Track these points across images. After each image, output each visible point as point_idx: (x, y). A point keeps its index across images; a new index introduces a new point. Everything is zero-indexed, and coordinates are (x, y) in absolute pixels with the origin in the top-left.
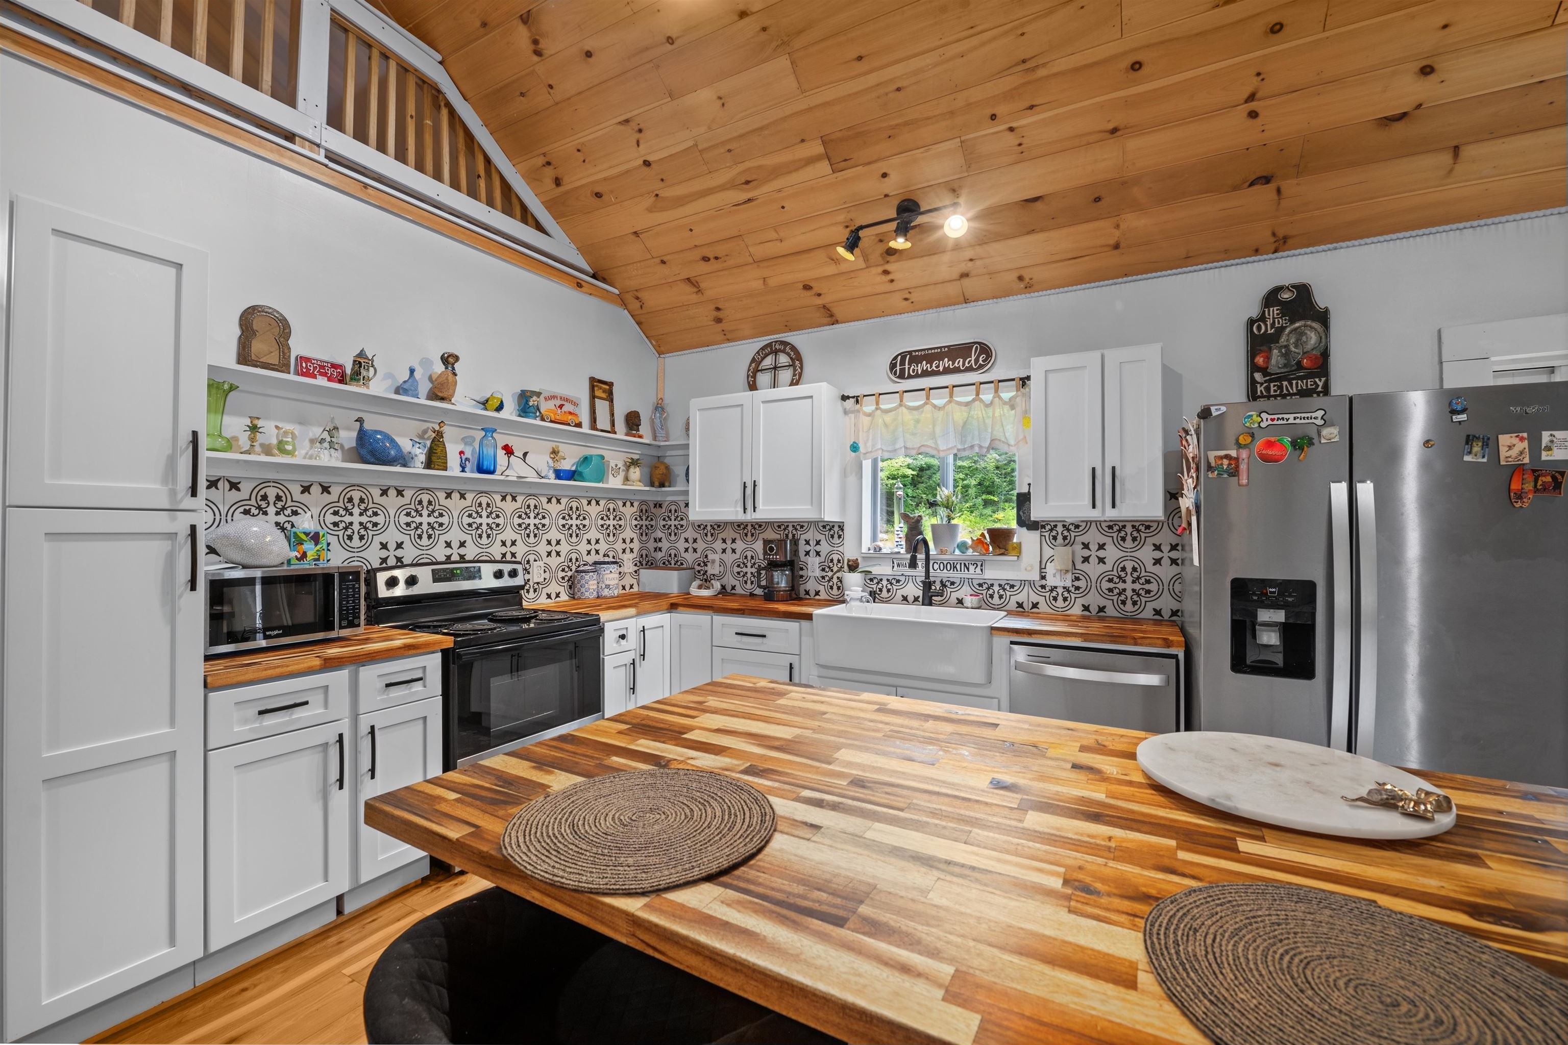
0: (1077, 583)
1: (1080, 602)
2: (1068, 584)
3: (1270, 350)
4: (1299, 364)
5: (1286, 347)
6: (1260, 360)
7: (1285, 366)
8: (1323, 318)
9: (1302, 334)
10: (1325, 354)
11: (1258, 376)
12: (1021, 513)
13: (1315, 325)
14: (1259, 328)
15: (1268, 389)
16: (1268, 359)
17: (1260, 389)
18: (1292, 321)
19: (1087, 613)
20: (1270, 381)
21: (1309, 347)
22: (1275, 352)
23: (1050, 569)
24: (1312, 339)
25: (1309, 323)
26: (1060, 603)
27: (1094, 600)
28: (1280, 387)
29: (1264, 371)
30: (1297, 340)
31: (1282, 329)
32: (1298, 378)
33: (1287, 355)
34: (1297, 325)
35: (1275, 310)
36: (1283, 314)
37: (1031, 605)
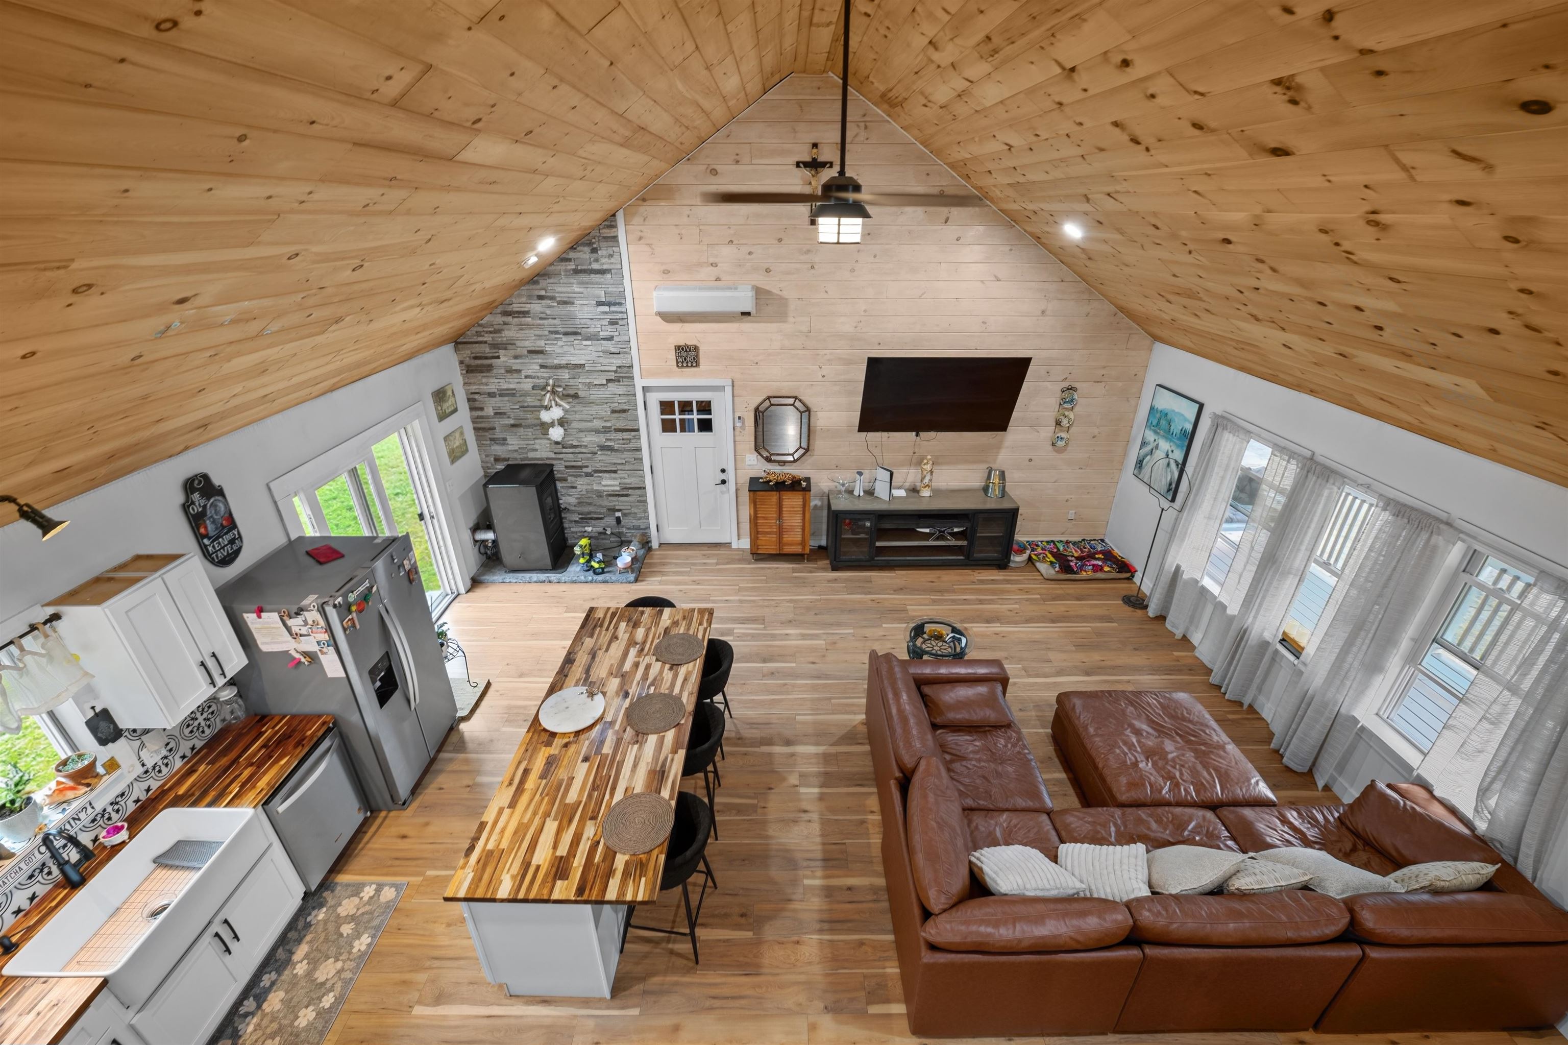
0: (169, 747)
1: (177, 757)
2: (164, 752)
3: (205, 522)
4: (222, 524)
5: (212, 517)
6: (202, 530)
7: (216, 529)
8: (220, 492)
9: (216, 506)
10: (231, 514)
11: (206, 541)
12: (100, 735)
13: (220, 498)
14: (193, 509)
15: (214, 547)
16: (206, 528)
17: (210, 549)
18: (208, 499)
19: (186, 760)
20: (212, 542)
21: (222, 513)
22: (208, 522)
23: (144, 754)
24: (221, 506)
25: (217, 498)
26: (165, 770)
27: (185, 748)
28: (219, 543)
29: (206, 536)
30: (216, 510)
31: (205, 507)
32: (226, 533)
33: (214, 522)
34: (212, 501)
35: (196, 496)
36: (202, 496)
37: (145, 793)
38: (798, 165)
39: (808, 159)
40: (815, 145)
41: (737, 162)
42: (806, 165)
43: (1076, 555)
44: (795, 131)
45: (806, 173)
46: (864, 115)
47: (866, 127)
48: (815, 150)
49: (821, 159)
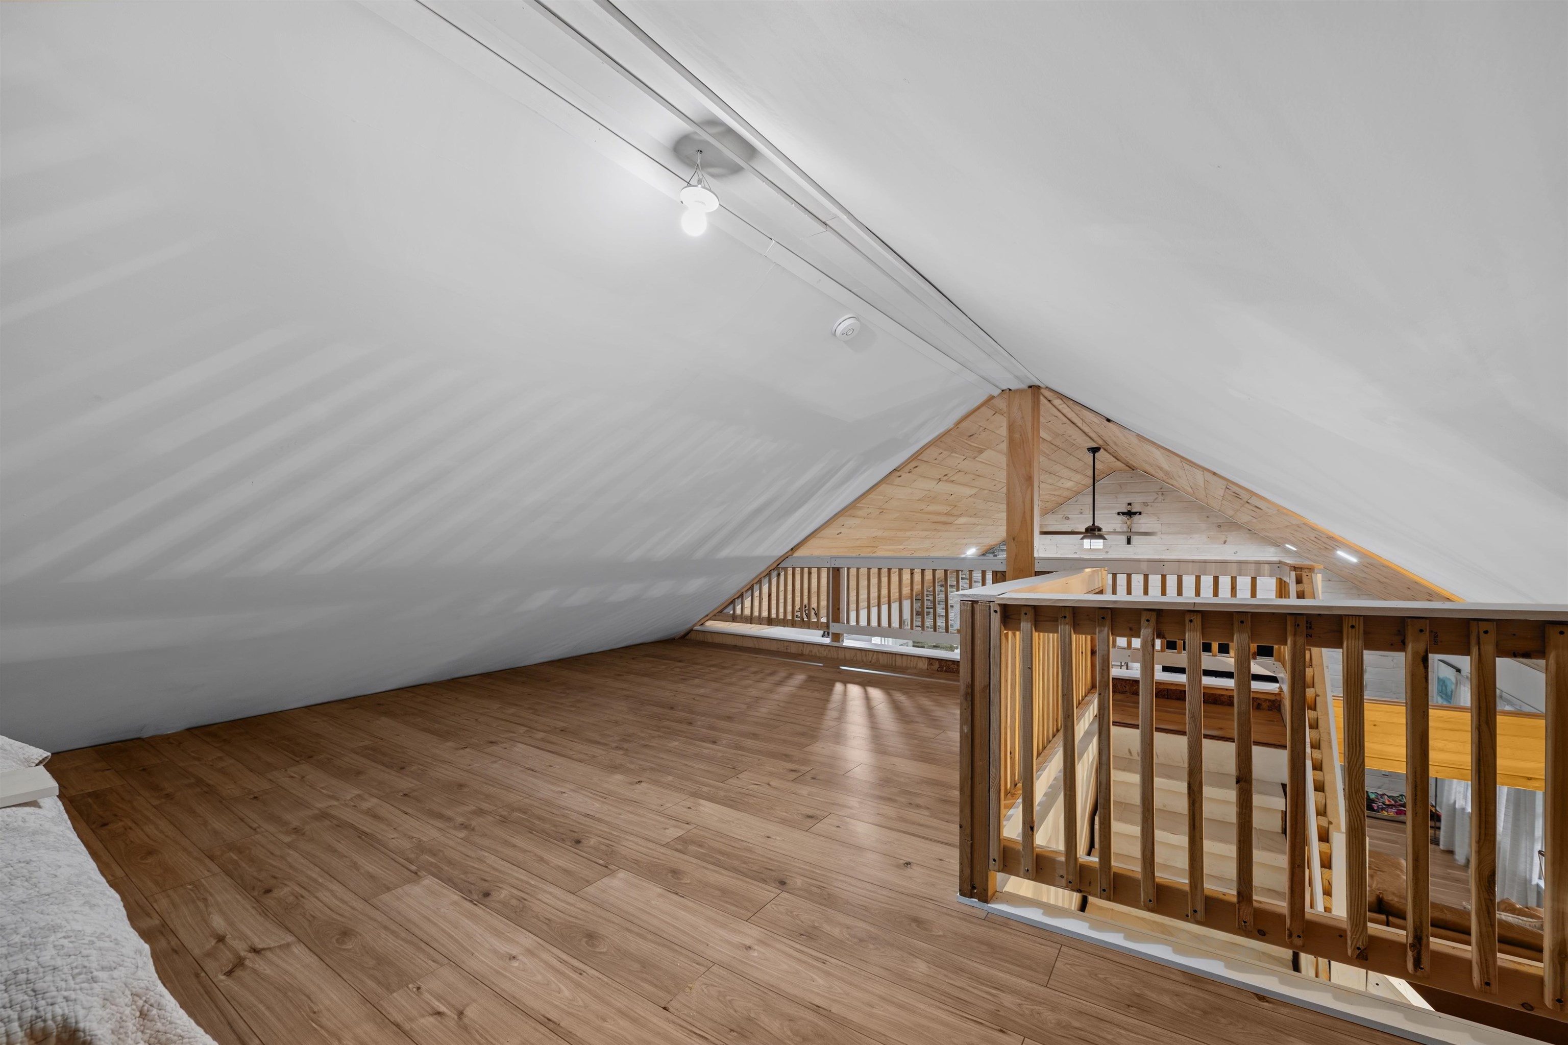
38: (1119, 514)
39: (1125, 511)
40: (1130, 504)
41: (1081, 513)
42: (1124, 514)
43: (1387, 803)
44: (1117, 497)
45: (1124, 518)
46: (1161, 488)
47: (1163, 494)
48: (1129, 506)
49: (1133, 510)
